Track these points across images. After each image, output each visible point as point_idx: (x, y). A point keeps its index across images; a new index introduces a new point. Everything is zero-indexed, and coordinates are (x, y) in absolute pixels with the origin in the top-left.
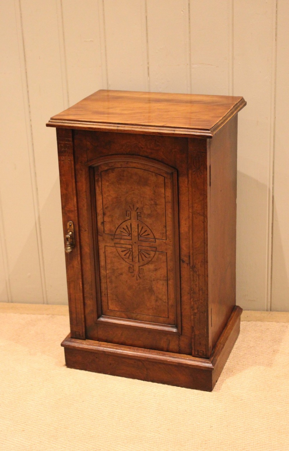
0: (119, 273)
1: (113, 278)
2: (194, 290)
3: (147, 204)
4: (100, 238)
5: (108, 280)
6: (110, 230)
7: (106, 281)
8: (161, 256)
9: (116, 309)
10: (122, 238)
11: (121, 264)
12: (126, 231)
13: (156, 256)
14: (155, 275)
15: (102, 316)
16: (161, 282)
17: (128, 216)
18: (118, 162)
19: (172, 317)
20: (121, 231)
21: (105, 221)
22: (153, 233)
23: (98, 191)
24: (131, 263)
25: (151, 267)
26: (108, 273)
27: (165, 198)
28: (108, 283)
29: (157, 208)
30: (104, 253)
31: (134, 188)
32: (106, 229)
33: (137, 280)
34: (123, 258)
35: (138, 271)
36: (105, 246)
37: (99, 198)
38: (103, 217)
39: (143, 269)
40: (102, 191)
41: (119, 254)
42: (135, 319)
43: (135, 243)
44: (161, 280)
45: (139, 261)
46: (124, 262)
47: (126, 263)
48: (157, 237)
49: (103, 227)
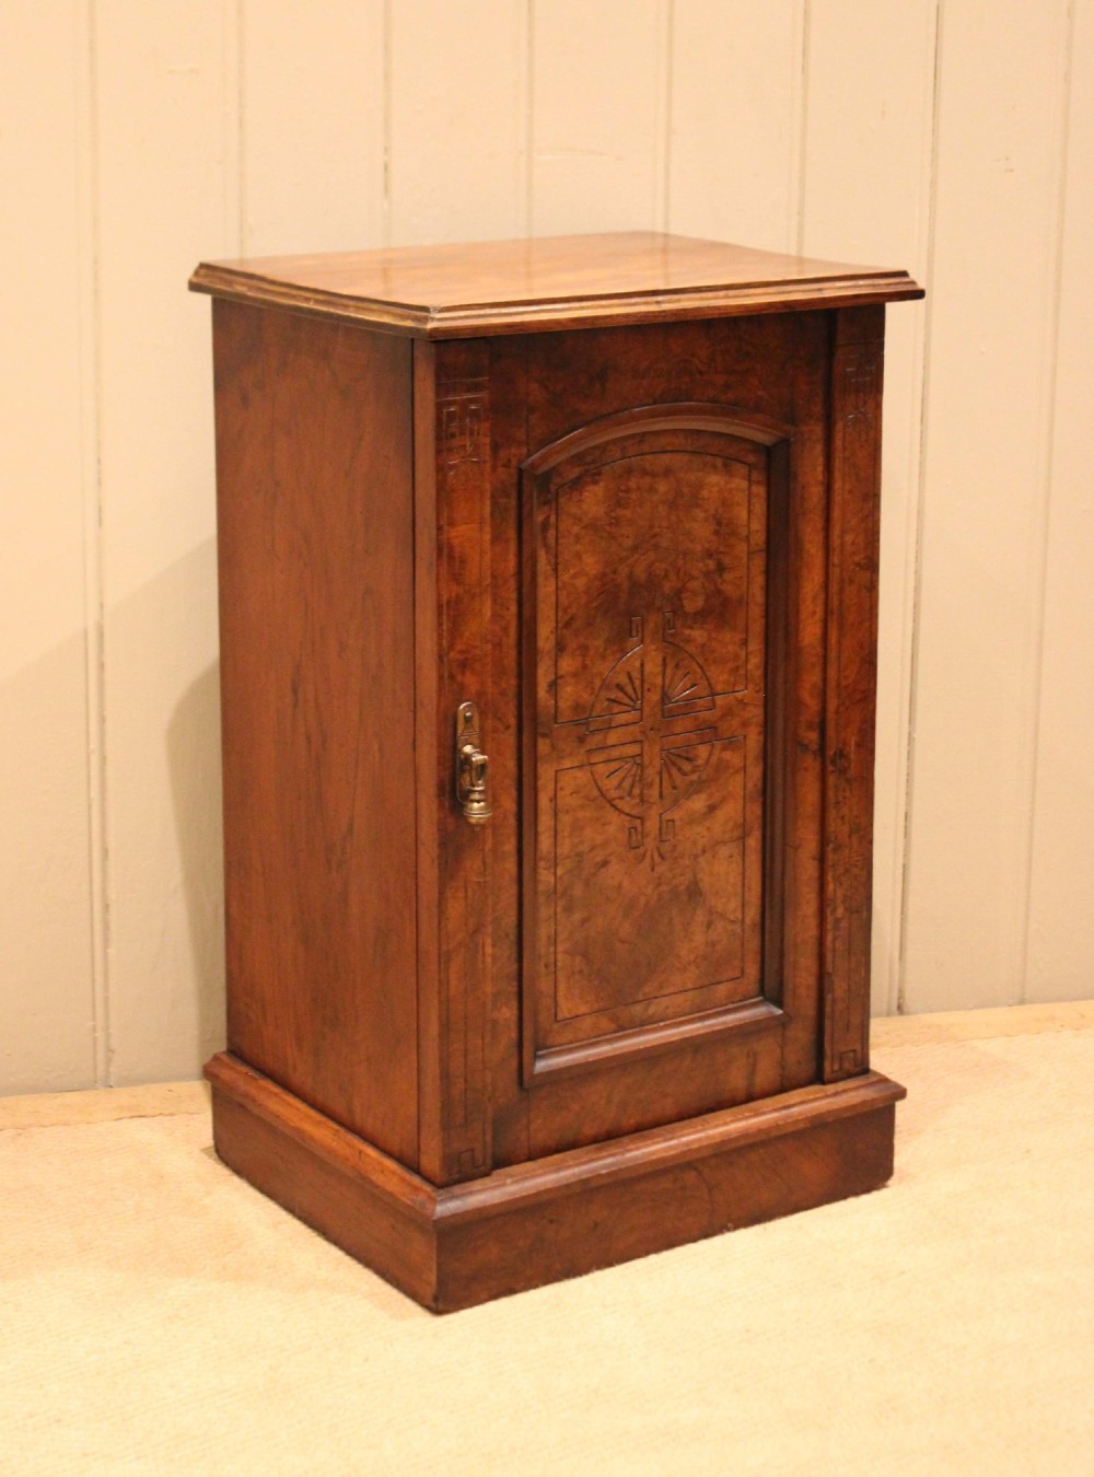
0: (597, 863)
1: (578, 891)
2: (836, 837)
3: (695, 573)
4: (543, 746)
5: (561, 903)
6: (578, 707)
7: (552, 913)
8: (727, 755)
9: (583, 1009)
10: (613, 725)
11: (604, 825)
12: (626, 693)
13: (714, 759)
14: (708, 829)
15: (540, 1053)
16: (724, 851)
17: (634, 633)
18: (614, 441)
19: (752, 971)
20: (609, 700)
21: (561, 672)
22: (708, 674)
23: (543, 564)
24: (634, 812)
25: (698, 803)
26: (561, 878)
27: (748, 539)
28: (559, 916)
29: (724, 581)
30: (551, 800)
31: (659, 527)
32: (562, 704)
33: (653, 870)
34: (610, 802)
35: (657, 832)
36: (557, 771)
37: (546, 589)
38: (556, 662)
39: (673, 821)
40: (557, 564)
41: (599, 789)
42: (641, 1025)
43: (652, 729)
44: (724, 843)
45: (661, 796)
46: (613, 817)
47: (623, 816)
48: (719, 688)
49: (553, 702)
